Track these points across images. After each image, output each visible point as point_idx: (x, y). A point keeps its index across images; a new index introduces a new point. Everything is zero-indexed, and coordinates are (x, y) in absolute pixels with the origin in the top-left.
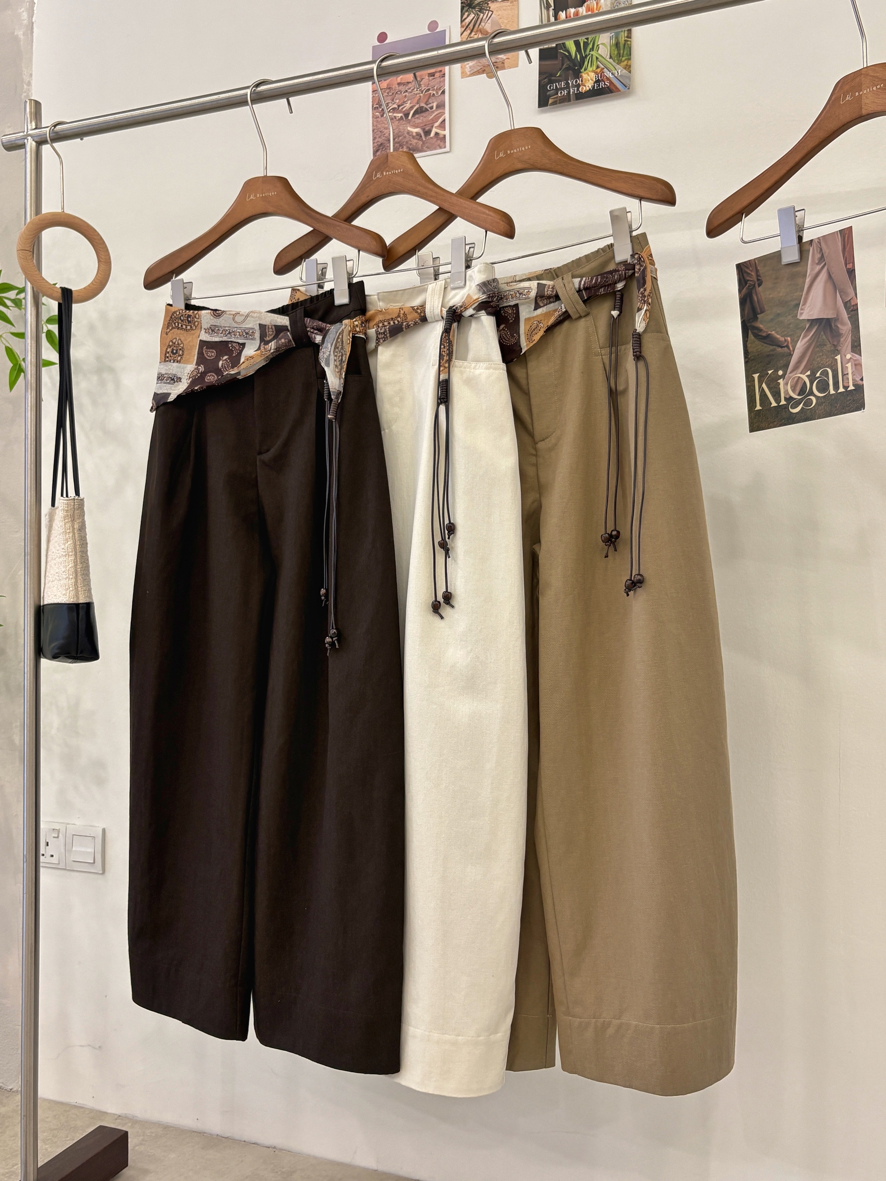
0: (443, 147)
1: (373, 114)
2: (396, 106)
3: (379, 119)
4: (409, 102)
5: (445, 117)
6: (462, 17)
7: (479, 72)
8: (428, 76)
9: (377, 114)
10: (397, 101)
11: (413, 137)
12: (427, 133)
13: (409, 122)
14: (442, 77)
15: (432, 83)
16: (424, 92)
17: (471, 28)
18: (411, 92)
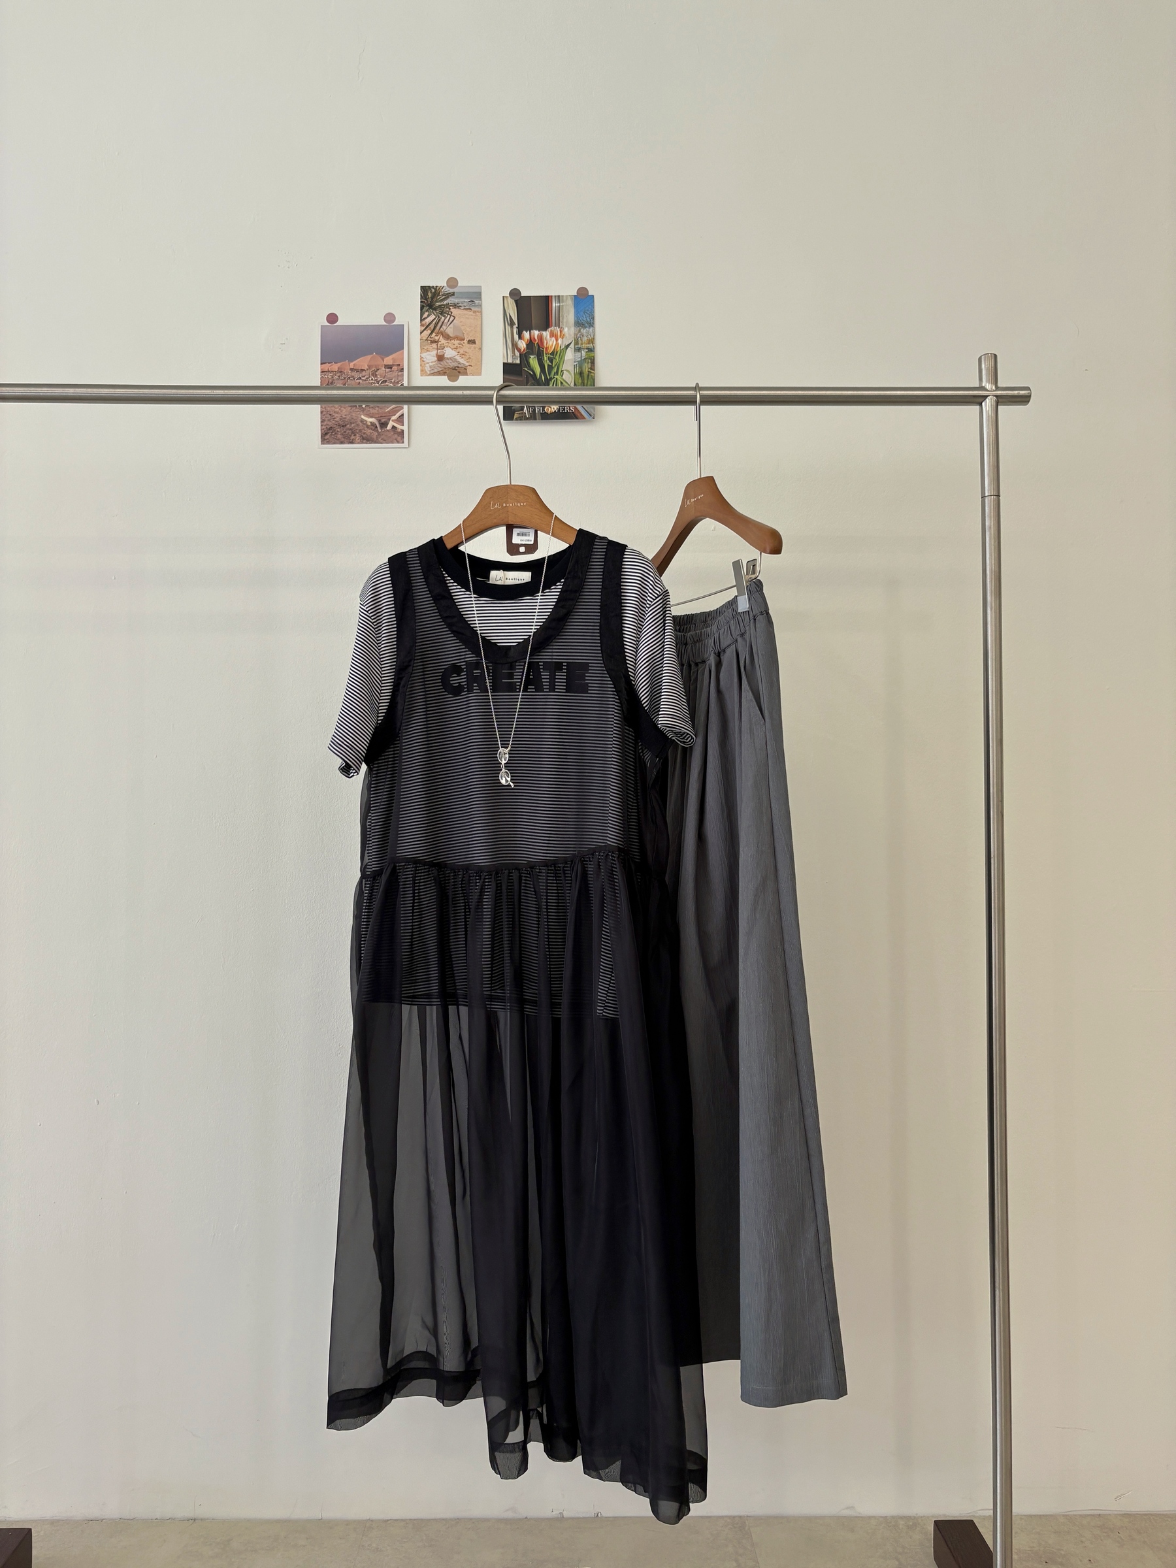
0: (401, 441)
5: (403, 412)
6: (421, 316)
7: (440, 374)
8: (386, 368)
11: (368, 427)
12: (384, 425)
13: (363, 411)
14: (400, 369)
15: (389, 375)
16: (380, 383)
17: (432, 328)
18: (365, 380)
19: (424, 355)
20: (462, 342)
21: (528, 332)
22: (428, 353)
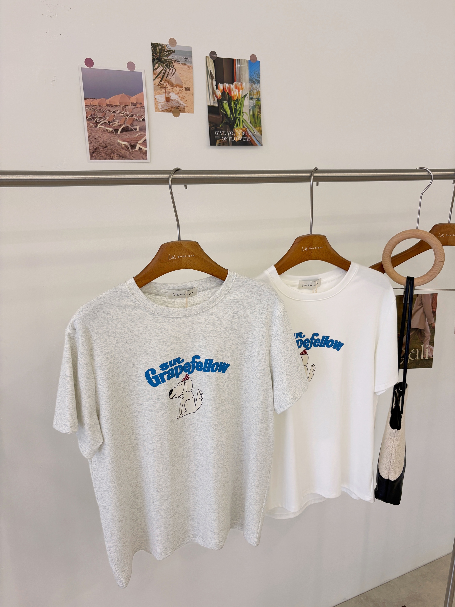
0: (145, 159)
1: (87, 123)
2: (108, 122)
3: (94, 129)
4: (117, 121)
5: (146, 137)
6: (154, 66)
7: (168, 111)
8: (132, 105)
9: (91, 124)
10: (108, 118)
11: (122, 148)
12: (133, 147)
13: (119, 136)
14: (142, 108)
15: (135, 111)
16: (129, 117)
17: (162, 77)
18: (118, 114)
19: (157, 97)
20: (181, 89)
21: (222, 84)
22: (159, 95)
